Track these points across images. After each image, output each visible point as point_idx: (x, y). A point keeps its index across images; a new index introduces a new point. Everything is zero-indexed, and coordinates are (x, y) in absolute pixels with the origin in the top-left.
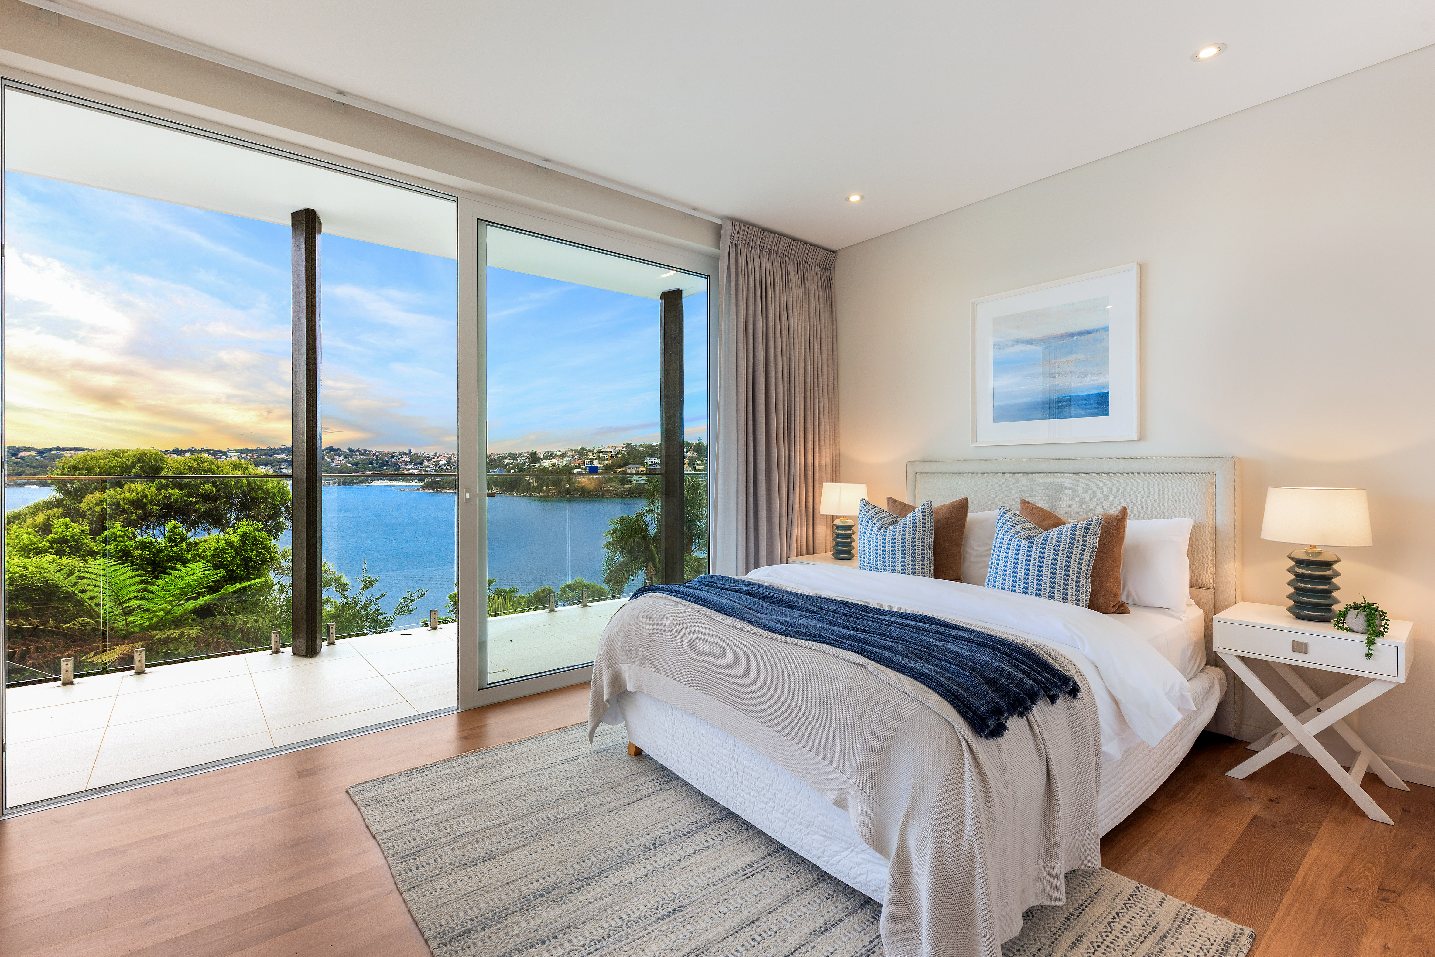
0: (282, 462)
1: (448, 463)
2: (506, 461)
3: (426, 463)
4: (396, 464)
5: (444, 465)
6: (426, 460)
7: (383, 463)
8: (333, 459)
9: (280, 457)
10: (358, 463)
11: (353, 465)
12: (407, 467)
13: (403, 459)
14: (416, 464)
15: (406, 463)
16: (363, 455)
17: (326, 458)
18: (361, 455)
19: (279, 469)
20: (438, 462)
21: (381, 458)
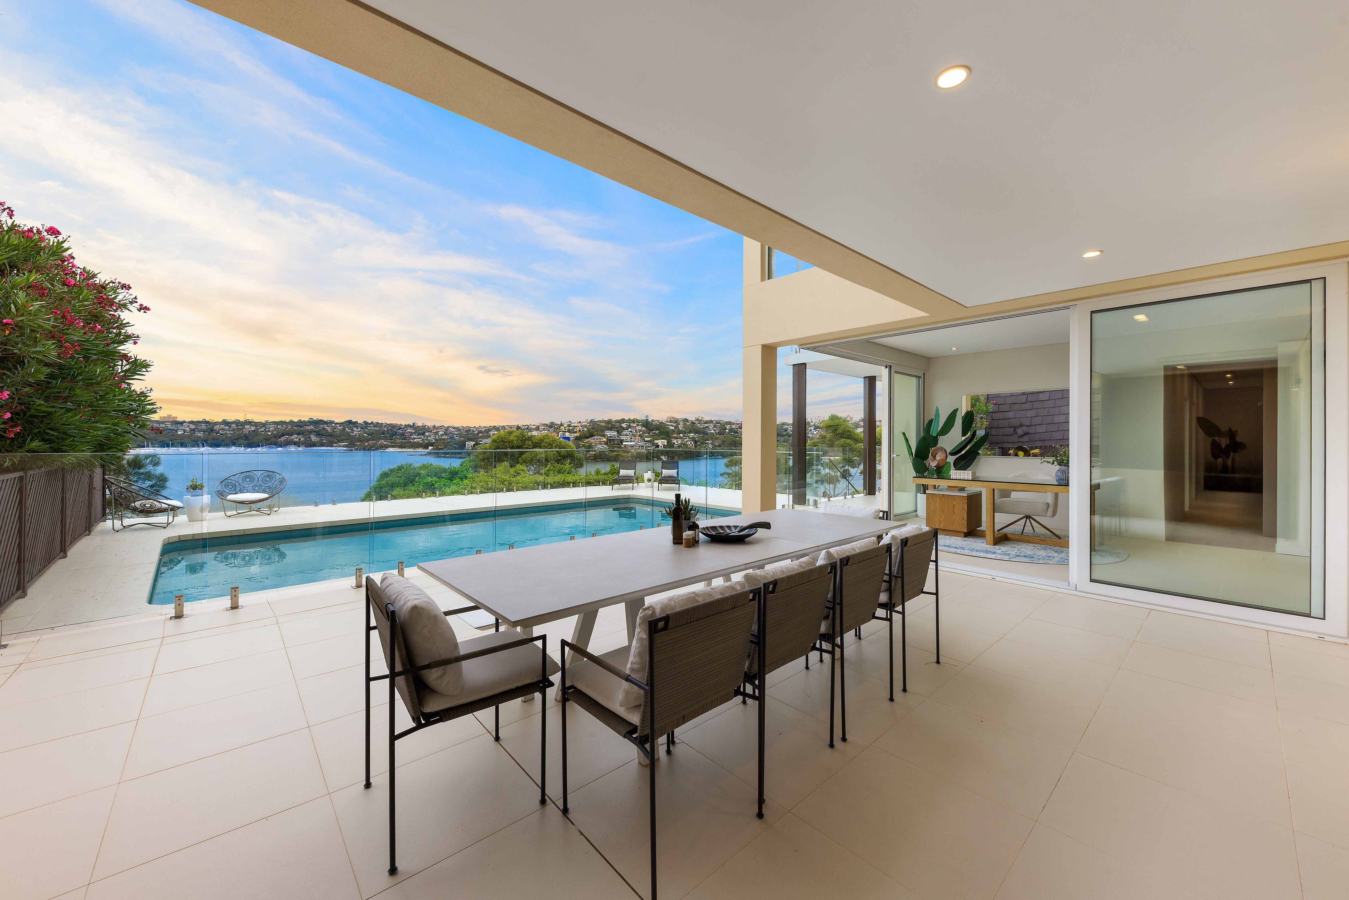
0: (311, 432)
1: (445, 434)
2: (491, 433)
3: (427, 434)
4: (403, 434)
5: (442, 435)
6: (427, 431)
7: (392, 434)
8: (352, 430)
9: (309, 428)
10: (372, 434)
11: (369, 435)
12: (412, 437)
13: (409, 431)
14: (419, 435)
15: (411, 434)
16: (376, 427)
17: (347, 429)
18: (375, 426)
19: (309, 437)
20: (437, 433)
21: (391, 430)
